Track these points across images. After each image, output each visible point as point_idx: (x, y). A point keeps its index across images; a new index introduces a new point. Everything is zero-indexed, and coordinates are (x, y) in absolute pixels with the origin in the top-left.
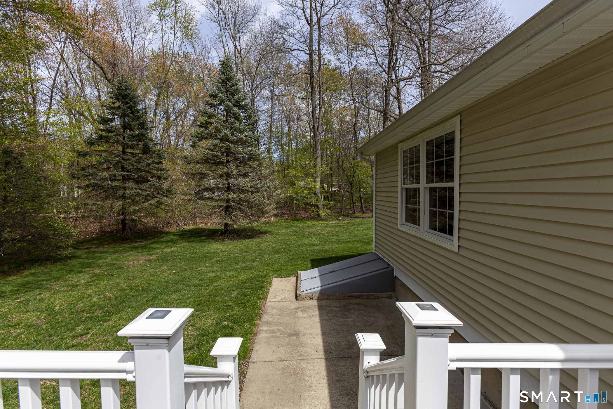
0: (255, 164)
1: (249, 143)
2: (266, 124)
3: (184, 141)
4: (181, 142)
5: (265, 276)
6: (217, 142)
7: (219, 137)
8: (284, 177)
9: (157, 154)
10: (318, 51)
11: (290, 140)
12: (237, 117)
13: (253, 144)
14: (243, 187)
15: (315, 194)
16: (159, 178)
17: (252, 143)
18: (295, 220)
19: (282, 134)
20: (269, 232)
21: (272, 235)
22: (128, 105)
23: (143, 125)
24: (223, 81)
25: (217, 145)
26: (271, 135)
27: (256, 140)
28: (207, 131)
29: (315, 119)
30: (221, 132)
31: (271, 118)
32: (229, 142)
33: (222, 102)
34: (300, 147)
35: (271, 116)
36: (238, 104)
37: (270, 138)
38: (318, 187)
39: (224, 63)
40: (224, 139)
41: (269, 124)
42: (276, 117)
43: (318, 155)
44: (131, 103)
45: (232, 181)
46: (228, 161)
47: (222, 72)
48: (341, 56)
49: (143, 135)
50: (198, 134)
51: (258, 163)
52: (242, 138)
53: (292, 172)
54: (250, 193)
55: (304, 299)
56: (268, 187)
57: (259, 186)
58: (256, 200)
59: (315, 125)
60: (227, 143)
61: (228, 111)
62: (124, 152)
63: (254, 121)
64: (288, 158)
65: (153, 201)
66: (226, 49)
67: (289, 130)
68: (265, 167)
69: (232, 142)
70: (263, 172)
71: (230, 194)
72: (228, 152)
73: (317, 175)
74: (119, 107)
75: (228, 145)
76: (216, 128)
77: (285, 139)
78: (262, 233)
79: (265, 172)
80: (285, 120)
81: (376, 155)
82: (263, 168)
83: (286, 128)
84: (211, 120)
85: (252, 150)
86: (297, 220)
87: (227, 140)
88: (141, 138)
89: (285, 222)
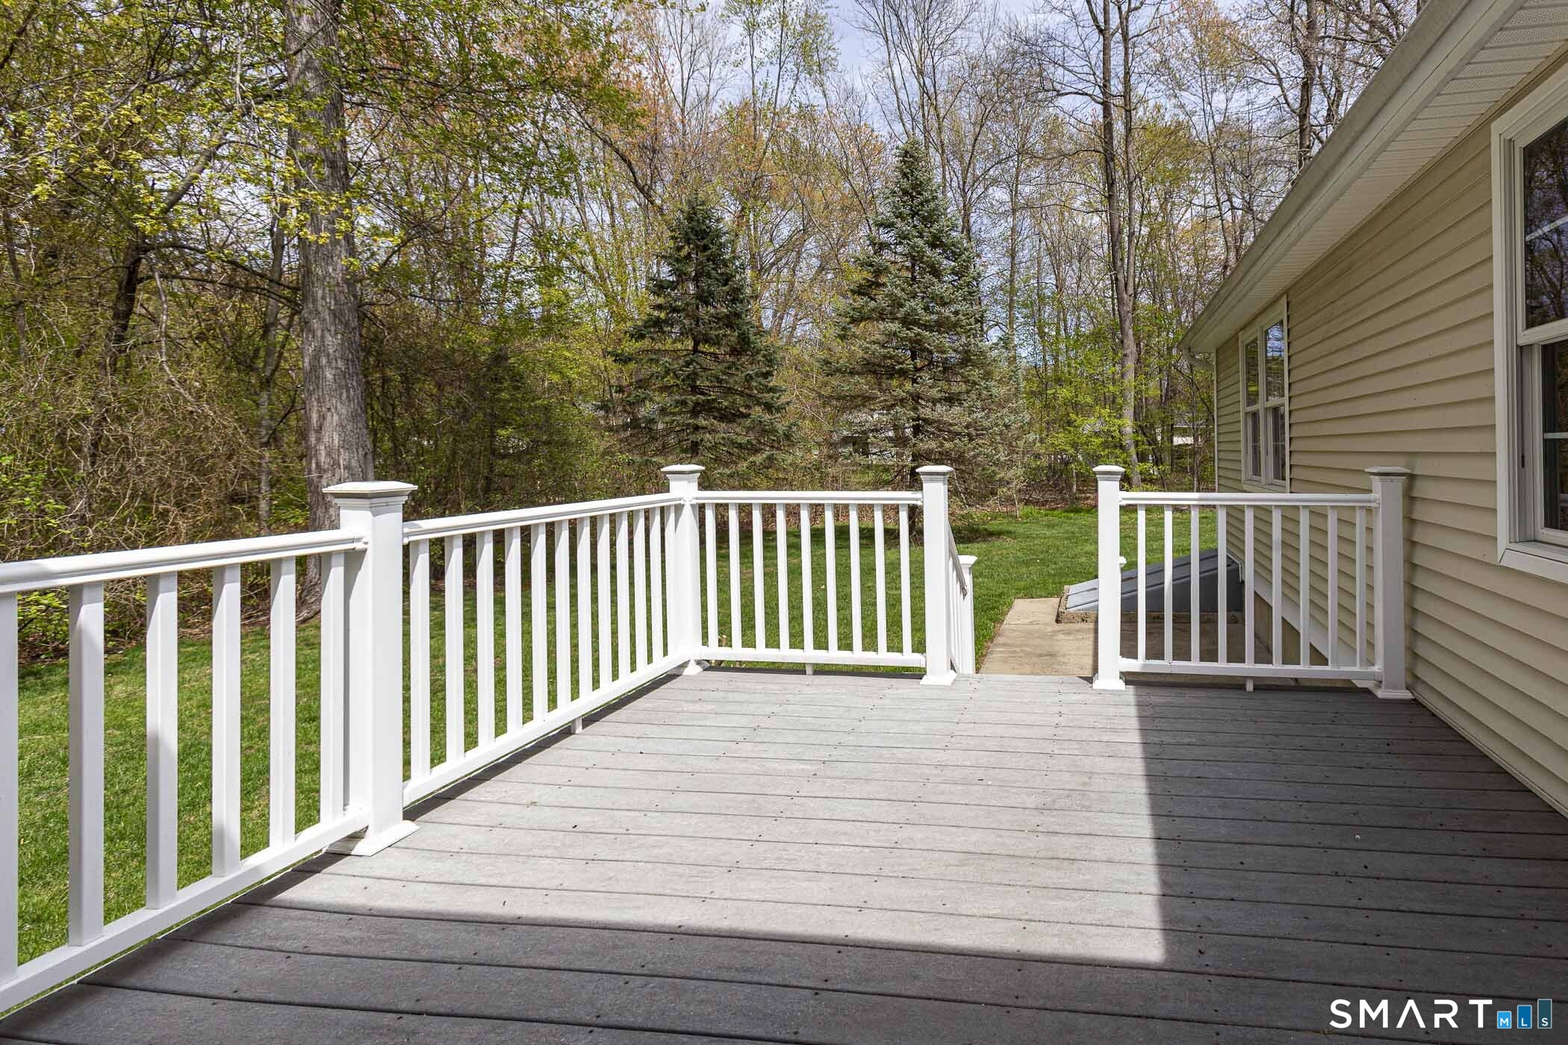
0: (975, 374)
1: (961, 327)
2: (1000, 274)
3: (796, 319)
4: (788, 321)
5: (1000, 596)
6: (894, 327)
7: (899, 315)
8: (1046, 406)
9: (764, 356)
10: (1124, 97)
11: (1062, 310)
12: (936, 272)
13: (971, 329)
14: (951, 425)
15: (1121, 447)
16: (769, 407)
17: (968, 327)
18: (1072, 511)
19: (1041, 298)
20: (1009, 533)
21: (1015, 538)
22: (708, 253)
23: (735, 295)
24: (905, 192)
25: (895, 334)
26: (1011, 300)
27: (977, 321)
28: (872, 304)
29: (1119, 263)
30: (902, 306)
31: (1013, 258)
32: (920, 326)
33: (903, 237)
34: (1086, 329)
35: (1013, 254)
36: (935, 242)
37: (1011, 308)
38: (1129, 430)
39: (907, 152)
40: (907, 322)
41: (1007, 273)
42: (1024, 254)
43: (1128, 352)
44: (714, 248)
45: (926, 412)
46: (917, 370)
47: (902, 171)
48: (1186, 97)
49: (738, 315)
50: (854, 309)
51: (982, 371)
52: (948, 318)
53: (1065, 393)
54: (966, 439)
55: (1072, 620)
56: (1007, 426)
57: (986, 424)
58: (978, 455)
59: (1120, 277)
60: (917, 330)
61: (915, 257)
62: (695, 350)
63: (974, 279)
64: (1056, 358)
65: (759, 458)
66: (902, 95)
67: (1060, 286)
68: (1000, 381)
69: (926, 327)
70: (994, 391)
71: (921, 440)
72: (917, 348)
73: (1125, 400)
74: (688, 256)
75: (918, 334)
76: (890, 295)
77: (1048, 309)
78: (991, 534)
79: (1000, 391)
80: (1046, 260)
81: (1217, 351)
82: (993, 383)
83: (1050, 280)
84: (883, 279)
85: (968, 344)
86: (1077, 511)
87: (916, 323)
88: (731, 321)
89: (1046, 515)
